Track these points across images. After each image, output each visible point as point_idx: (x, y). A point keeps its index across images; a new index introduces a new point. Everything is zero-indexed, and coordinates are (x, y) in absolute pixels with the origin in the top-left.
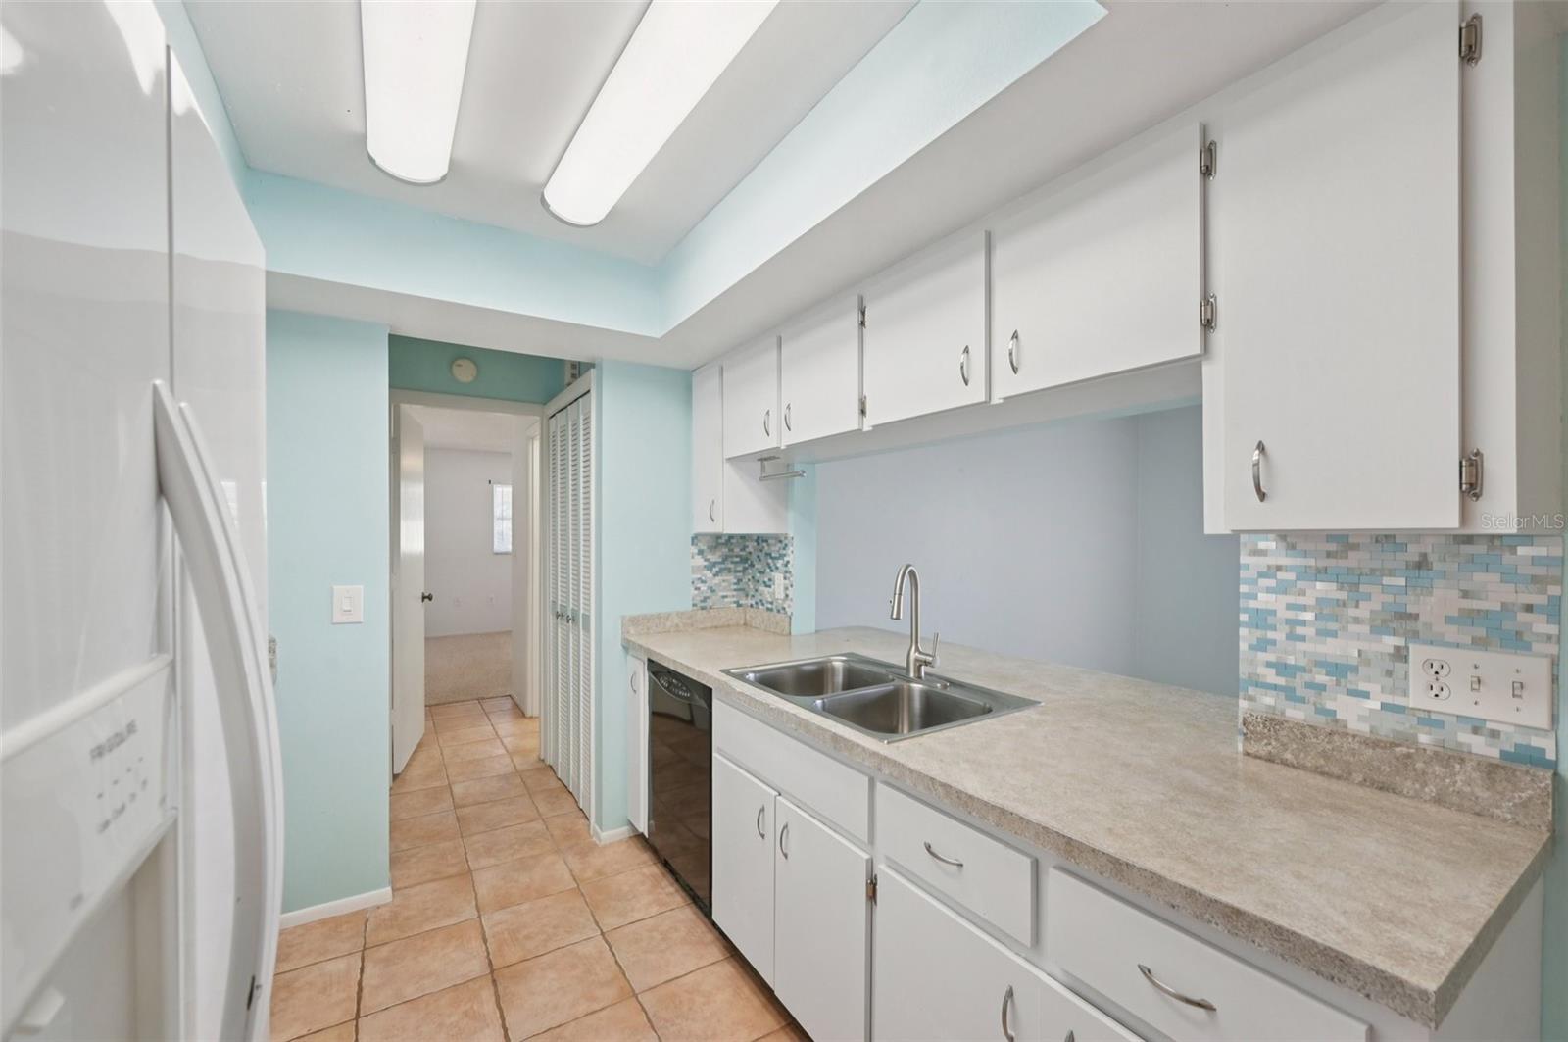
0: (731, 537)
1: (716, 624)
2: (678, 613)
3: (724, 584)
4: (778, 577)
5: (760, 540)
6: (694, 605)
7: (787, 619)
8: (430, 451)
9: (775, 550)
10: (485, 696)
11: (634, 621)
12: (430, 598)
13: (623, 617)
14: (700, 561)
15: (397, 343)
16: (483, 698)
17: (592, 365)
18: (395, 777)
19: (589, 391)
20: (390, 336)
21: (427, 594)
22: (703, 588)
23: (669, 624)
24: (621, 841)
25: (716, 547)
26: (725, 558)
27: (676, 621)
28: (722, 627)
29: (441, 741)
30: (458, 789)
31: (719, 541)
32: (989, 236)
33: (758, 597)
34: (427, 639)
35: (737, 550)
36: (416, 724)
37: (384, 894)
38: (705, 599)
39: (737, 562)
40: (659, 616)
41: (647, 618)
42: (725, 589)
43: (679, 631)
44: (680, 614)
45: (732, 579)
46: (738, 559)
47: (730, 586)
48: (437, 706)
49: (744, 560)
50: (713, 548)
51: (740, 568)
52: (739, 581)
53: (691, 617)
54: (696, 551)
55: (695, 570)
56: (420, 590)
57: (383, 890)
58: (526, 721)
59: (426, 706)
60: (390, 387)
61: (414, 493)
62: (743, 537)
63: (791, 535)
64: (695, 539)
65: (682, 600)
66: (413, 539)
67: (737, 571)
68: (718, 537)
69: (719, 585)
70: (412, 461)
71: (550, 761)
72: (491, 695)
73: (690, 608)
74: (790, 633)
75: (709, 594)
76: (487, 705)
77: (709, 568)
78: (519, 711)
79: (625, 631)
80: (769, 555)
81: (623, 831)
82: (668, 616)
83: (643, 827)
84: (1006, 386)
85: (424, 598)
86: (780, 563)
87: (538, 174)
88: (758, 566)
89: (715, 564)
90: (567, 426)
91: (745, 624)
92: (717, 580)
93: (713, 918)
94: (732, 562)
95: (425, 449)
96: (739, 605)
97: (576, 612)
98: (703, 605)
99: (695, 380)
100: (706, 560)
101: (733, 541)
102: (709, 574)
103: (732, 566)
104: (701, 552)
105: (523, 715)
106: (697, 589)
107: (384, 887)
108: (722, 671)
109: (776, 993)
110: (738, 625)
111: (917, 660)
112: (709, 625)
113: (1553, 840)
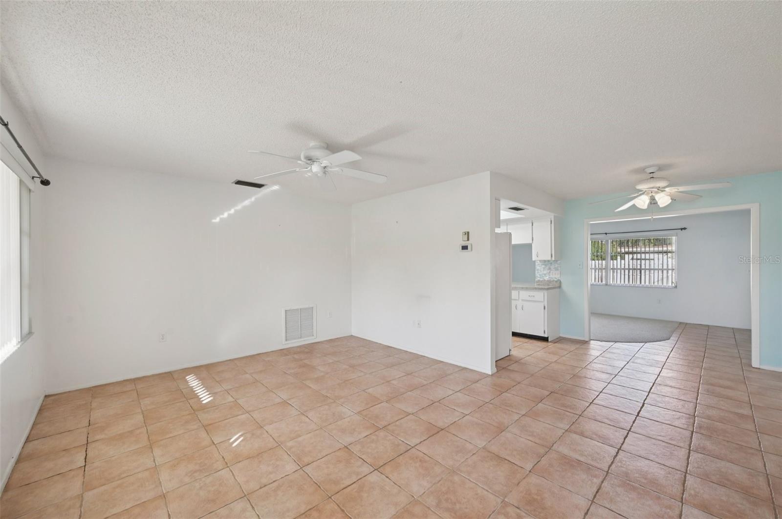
113: (560, 287)
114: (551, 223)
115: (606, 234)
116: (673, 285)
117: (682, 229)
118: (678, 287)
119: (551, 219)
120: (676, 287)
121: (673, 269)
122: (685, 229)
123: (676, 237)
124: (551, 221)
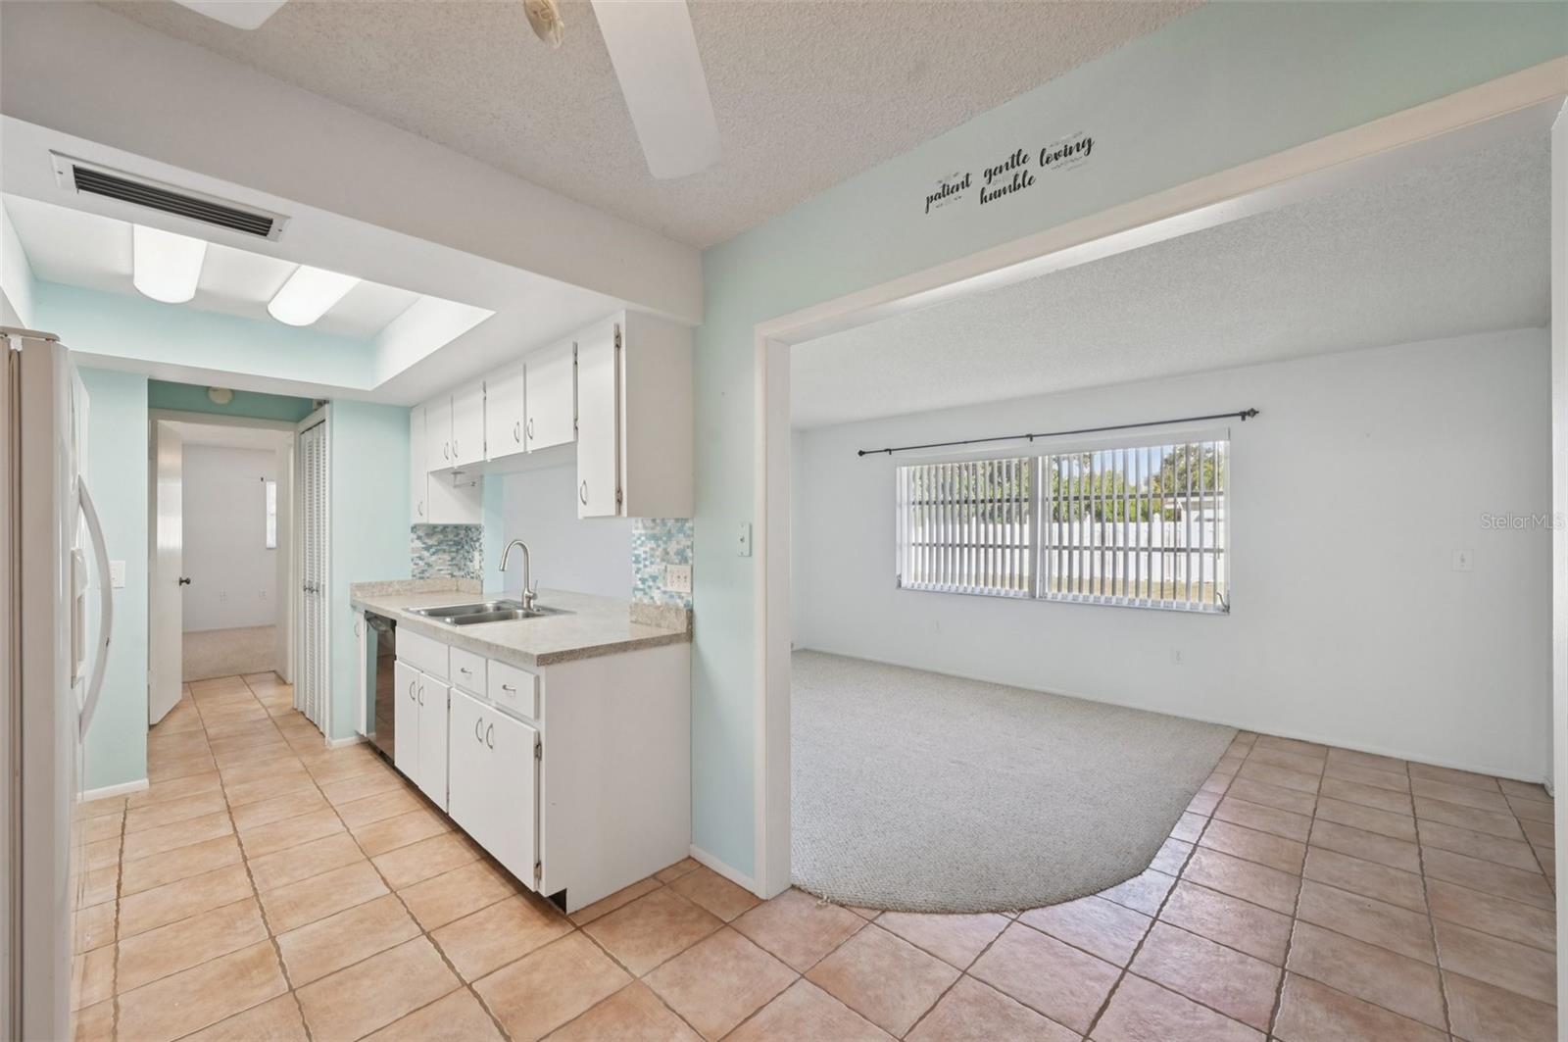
0: (445, 527)
1: (432, 589)
2: (398, 582)
3: (440, 561)
4: (476, 554)
5: (468, 528)
6: (414, 576)
7: (479, 583)
8: (187, 448)
9: (474, 536)
10: (248, 672)
11: (360, 587)
12: (188, 582)
13: (352, 584)
14: (419, 544)
15: (154, 385)
16: (246, 675)
17: (328, 402)
18: (151, 727)
19: (324, 421)
20: (149, 380)
21: (184, 579)
22: (421, 563)
23: (391, 589)
24: (349, 746)
25: (432, 535)
26: (440, 543)
27: (397, 587)
28: (438, 592)
29: (198, 705)
30: (211, 731)
31: (433, 530)
32: (525, 367)
33: (466, 570)
34: (184, 634)
35: (451, 537)
36: (175, 694)
37: (143, 783)
38: (423, 572)
39: (451, 545)
40: (382, 584)
41: (372, 585)
42: (441, 564)
43: (400, 595)
44: (401, 583)
45: (447, 557)
46: (451, 543)
47: (444, 561)
48: (195, 683)
49: (457, 543)
50: (428, 535)
51: (454, 549)
52: (453, 559)
53: (410, 584)
54: (415, 537)
55: (413, 550)
56: (179, 574)
57: (142, 781)
58: (287, 687)
59: (184, 683)
60: (150, 407)
61: (171, 490)
62: (456, 527)
63: (483, 524)
64: (414, 528)
65: (405, 571)
66: (171, 536)
67: (450, 552)
68: (435, 527)
69: (436, 561)
70: (169, 459)
71: (301, 709)
72: (254, 671)
73: (410, 578)
74: (482, 593)
75: (426, 568)
76: (248, 679)
77: (427, 548)
78: (281, 680)
79: (353, 595)
80: (471, 539)
81: (353, 739)
82: (390, 584)
83: (363, 731)
84: (532, 446)
85: (181, 582)
86: (477, 544)
87: (263, 297)
88: (466, 547)
89: (431, 546)
90: (312, 442)
91: (457, 590)
92: (434, 558)
93: (396, 765)
94: (447, 545)
95: (183, 445)
96: (452, 575)
97: (318, 584)
98: (422, 575)
99: (412, 414)
100: (424, 543)
101: (448, 530)
102: (426, 554)
103: (446, 548)
104: (419, 538)
105: (285, 683)
106: (415, 564)
107: (143, 778)
108: (403, 609)
109: (420, 787)
110: (451, 591)
111: (527, 597)
112: (426, 590)
113: (690, 635)
114: (618, 346)
115: (1031, 437)
116: (1219, 603)
117: (1243, 415)
118: (1231, 610)
119: (618, 327)
120: (1227, 609)
121: (1220, 551)
122: (1253, 413)
123: (1228, 443)
124: (618, 337)
